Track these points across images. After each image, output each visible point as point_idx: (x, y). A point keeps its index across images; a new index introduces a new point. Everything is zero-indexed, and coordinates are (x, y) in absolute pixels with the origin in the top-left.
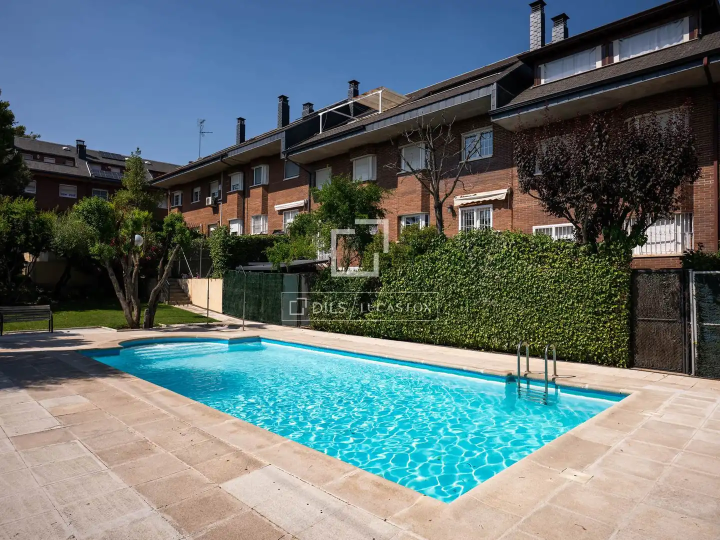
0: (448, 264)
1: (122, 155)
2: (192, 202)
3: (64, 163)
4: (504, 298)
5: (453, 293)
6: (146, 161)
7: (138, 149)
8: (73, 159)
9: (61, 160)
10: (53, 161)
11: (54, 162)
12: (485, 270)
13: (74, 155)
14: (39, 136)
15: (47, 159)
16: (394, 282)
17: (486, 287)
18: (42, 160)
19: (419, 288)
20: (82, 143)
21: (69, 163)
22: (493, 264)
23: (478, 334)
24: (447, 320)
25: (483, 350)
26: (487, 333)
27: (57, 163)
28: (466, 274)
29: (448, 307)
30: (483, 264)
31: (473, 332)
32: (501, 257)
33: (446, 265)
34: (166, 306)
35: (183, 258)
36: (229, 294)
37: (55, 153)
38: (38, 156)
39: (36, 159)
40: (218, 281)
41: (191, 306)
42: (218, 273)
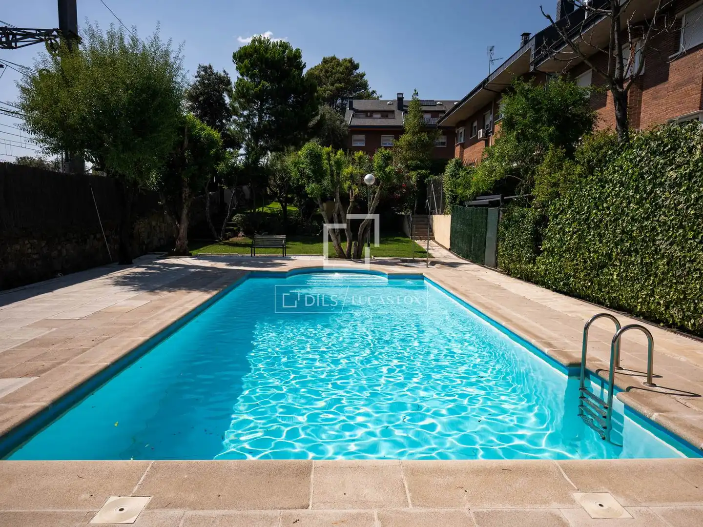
0: (620, 187)
1: (435, 100)
2: (471, 136)
3: (387, 117)
4: (689, 242)
5: (623, 232)
6: (456, 102)
7: (415, 91)
8: (393, 112)
9: (385, 114)
10: (379, 116)
12: (665, 197)
13: (394, 107)
14: (381, 96)
15: (375, 115)
16: (561, 216)
17: (665, 223)
18: (371, 117)
19: (586, 224)
20: (401, 96)
21: (390, 115)
22: (676, 184)
23: (653, 298)
24: (615, 273)
25: (662, 324)
26: (664, 299)
27: (382, 117)
28: (640, 203)
29: (618, 254)
30: (661, 184)
31: (647, 295)
32: (688, 171)
33: (617, 189)
34: (408, 241)
35: (433, 195)
36: (454, 230)
37: (380, 109)
38: (369, 113)
39: (367, 117)
40: (449, 217)
41: (431, 242)
42: (449, 208)
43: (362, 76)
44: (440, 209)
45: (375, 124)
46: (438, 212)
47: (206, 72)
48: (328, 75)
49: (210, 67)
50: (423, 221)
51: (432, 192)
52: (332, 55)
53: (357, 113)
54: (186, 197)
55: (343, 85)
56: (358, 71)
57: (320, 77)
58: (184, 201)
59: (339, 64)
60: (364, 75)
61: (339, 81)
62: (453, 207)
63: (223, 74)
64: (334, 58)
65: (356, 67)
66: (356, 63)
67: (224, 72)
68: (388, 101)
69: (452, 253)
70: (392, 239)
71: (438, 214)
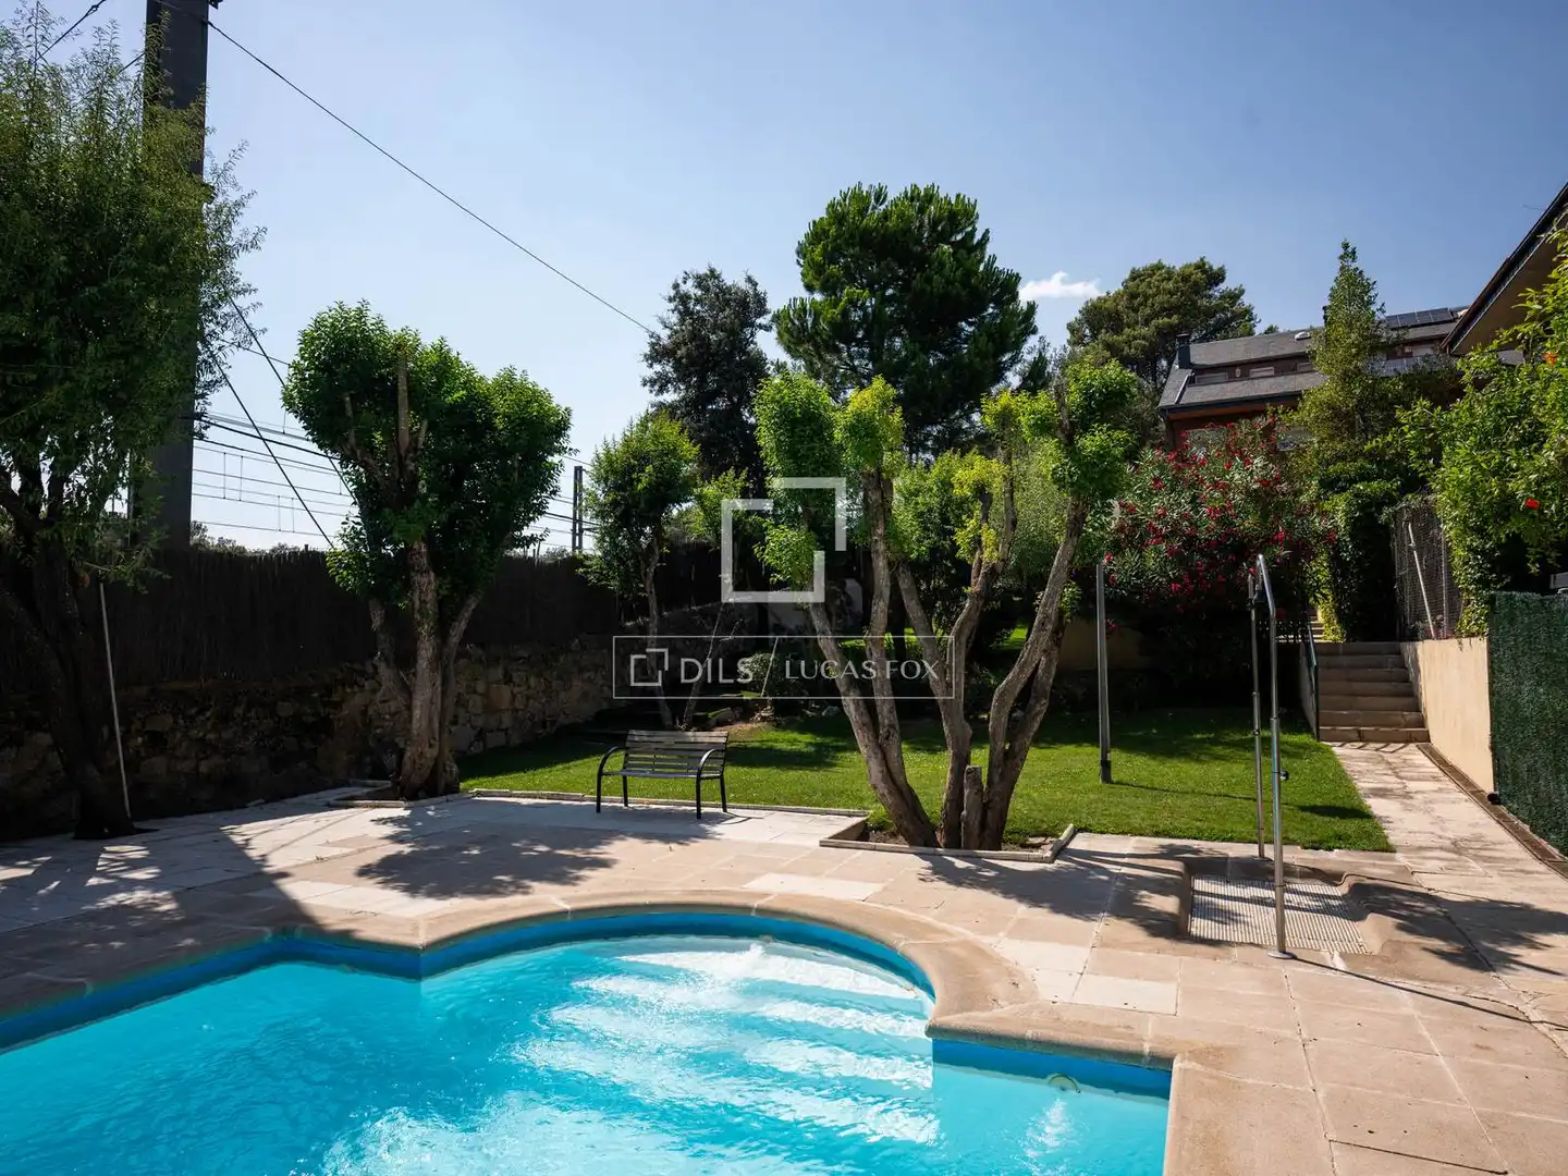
3: (1294, 371)
8: (1309, 356)
9: (1289, 364)
10: (1269, 371)
11: (1273, 373)
13: (1315, 345)
15: (1256, 372)
18: (1245, 376)
21: (1301, 365)
27: (1278, 373)
34: (1305, 747)
35: (1412, 564)
36: (1507, 708)
37: (1271, 354)
38: (1241, 370)
39: (1232, 378)
40: (1478, 649)
41: (1414, 755)
42: (1472, 611)
43: (1234, 297)
44: (1444, 617)
45: (1252, 394)
46: (1438, 626)
47: (707, 290)
48: (1136, 302)
49: (713, 274)
50: (1379, 666)
51: (1410, 551)
52: (1155, 262)
53: (1201, 374)
54: (423, 602)
55: (1175, 319)
56: (1222, 286)
57: (1117, 312)
58: (417, 616)
59: (1170, 275)
60: (1242, 292)
61: (1168, 310)
62: (1491, 601)
63: (744, 285)
64: (1159, 267)
65: (1217, 277)
66: (1215, 268)
67: (749, 280)
68: (1298, 332)
69: (1501, 820)
70: (1237, 737)
71: (1438, 637)
